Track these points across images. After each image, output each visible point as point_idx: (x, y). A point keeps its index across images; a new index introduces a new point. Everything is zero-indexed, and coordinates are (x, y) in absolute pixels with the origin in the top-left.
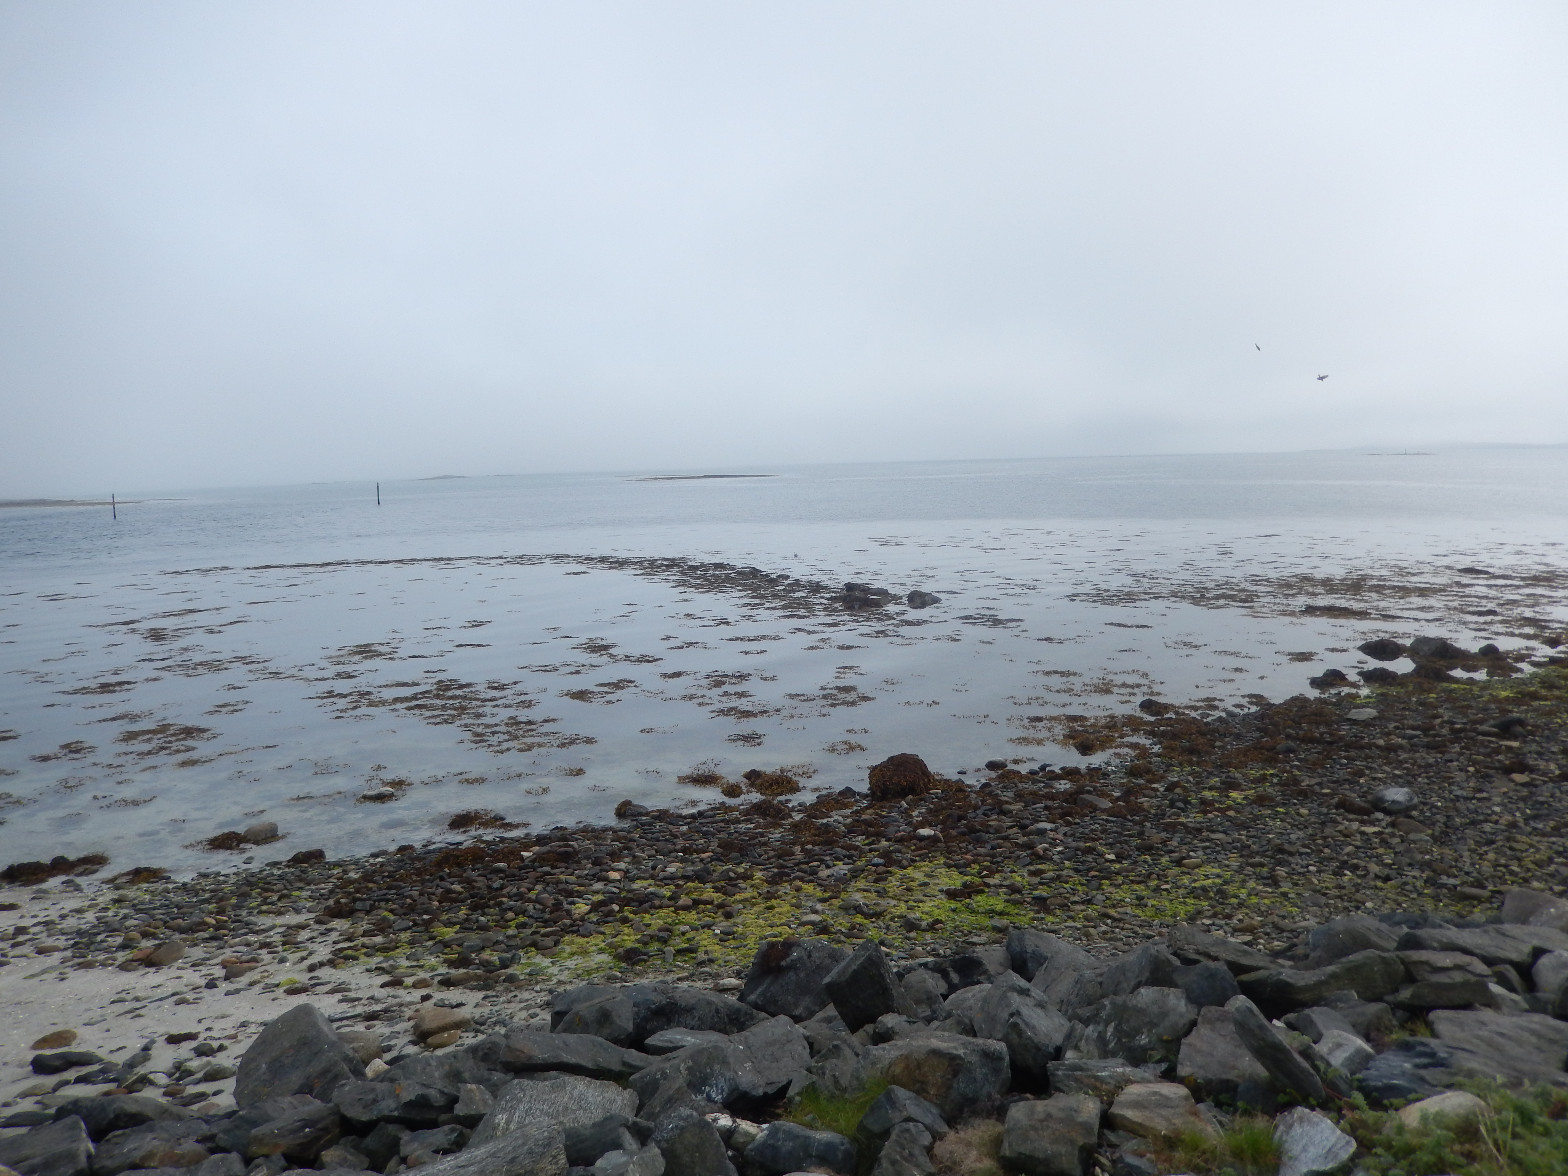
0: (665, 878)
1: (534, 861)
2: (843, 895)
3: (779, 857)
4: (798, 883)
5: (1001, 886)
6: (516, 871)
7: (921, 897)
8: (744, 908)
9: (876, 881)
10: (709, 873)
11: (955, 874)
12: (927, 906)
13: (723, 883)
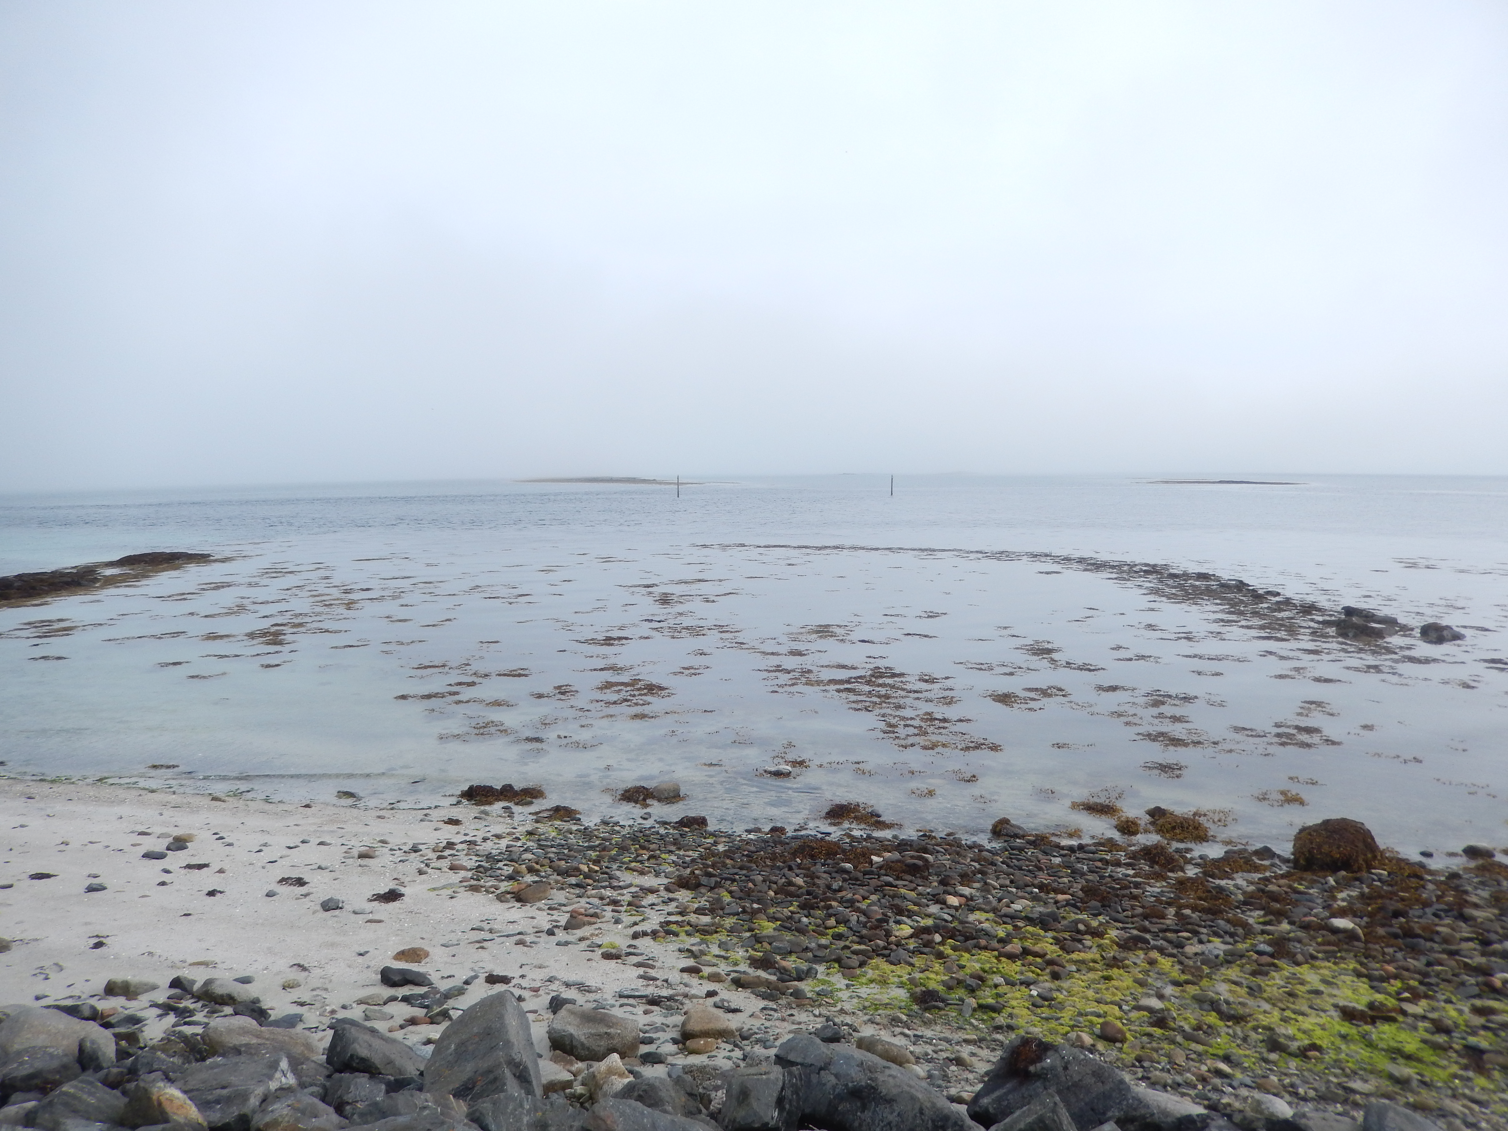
0: (1006, 916)
1: (880, 868)
2: (1205, 983)
3: (1145, 917)
4: (1154, 954)
5: (1424, 1018)
6: (860, 875)
7: (1305, 1008)
8: (1078, 970)
9: (1254, 973)
10: (1056, 919)
11: (1363, 986)
12: (1307, 1023)
13: (1067, 935)
